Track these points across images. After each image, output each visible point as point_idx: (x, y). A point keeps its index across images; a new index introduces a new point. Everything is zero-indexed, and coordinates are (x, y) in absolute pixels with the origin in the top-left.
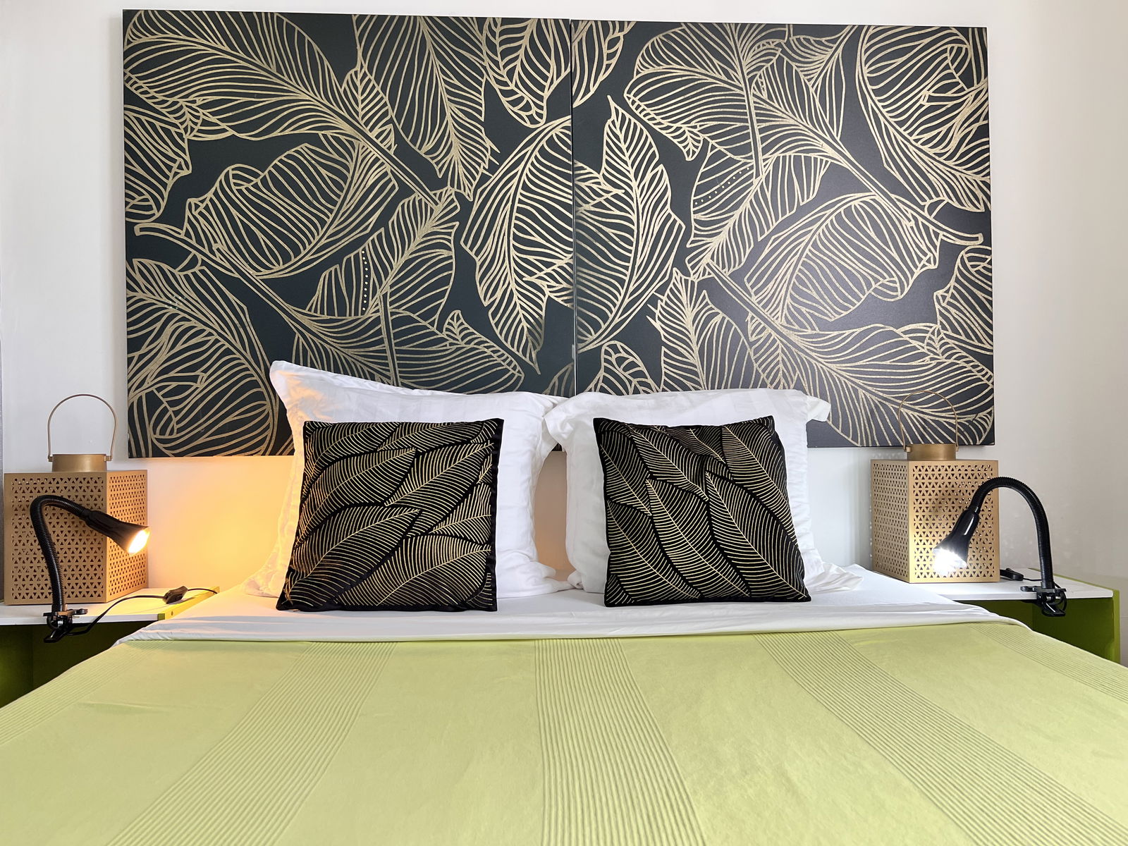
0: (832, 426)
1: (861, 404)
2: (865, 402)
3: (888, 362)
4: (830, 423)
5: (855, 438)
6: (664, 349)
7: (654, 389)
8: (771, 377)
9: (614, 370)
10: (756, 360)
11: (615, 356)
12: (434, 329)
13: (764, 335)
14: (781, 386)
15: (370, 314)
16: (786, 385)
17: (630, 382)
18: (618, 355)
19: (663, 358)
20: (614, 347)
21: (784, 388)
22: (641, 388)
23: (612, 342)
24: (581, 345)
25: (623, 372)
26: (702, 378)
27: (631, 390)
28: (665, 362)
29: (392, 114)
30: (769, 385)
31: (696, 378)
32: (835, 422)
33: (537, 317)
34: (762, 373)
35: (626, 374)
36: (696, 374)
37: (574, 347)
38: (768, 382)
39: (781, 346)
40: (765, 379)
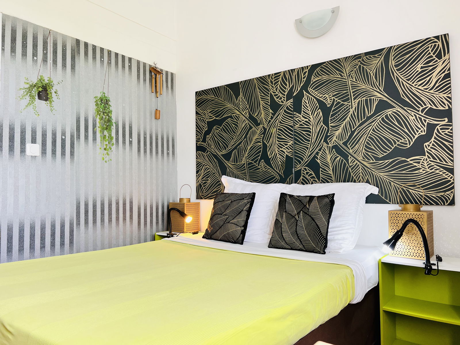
0: (381, 196)
1: (392, 188)
2: (394, 187)
3: (403, 172)
4: (380, 195)
5: (390, 201)
6: (321, 169)
7: (318, 182)
8: (357, 178)
9: (306, 176)
10: (352, 172)
11: (305, 172)
12: (257, 165)
13: (355, 163)
14: (361, 181)
15: (243, 162)
16: (363, 181)
17: (310, 180)
18: (307, 171)
19: (320, 172)
20: (305, 169)
21: (362, 182)
22: (314, 182)
23: (305, 167)
24: (295, 169)
25: (308, 177)
26: (333, 179)
27: (311, 183)
28: (321, 173)
29: (248, 107)
30: (357, 181)
31: (331, 179)
32: (382, 195)
33: (283, 160)
34: (354, 177)
35: (309, 177)
36: (331, 177)
37: (293, 169)
38: (356, 180)
39: (361, 167)
40: (355, 179)
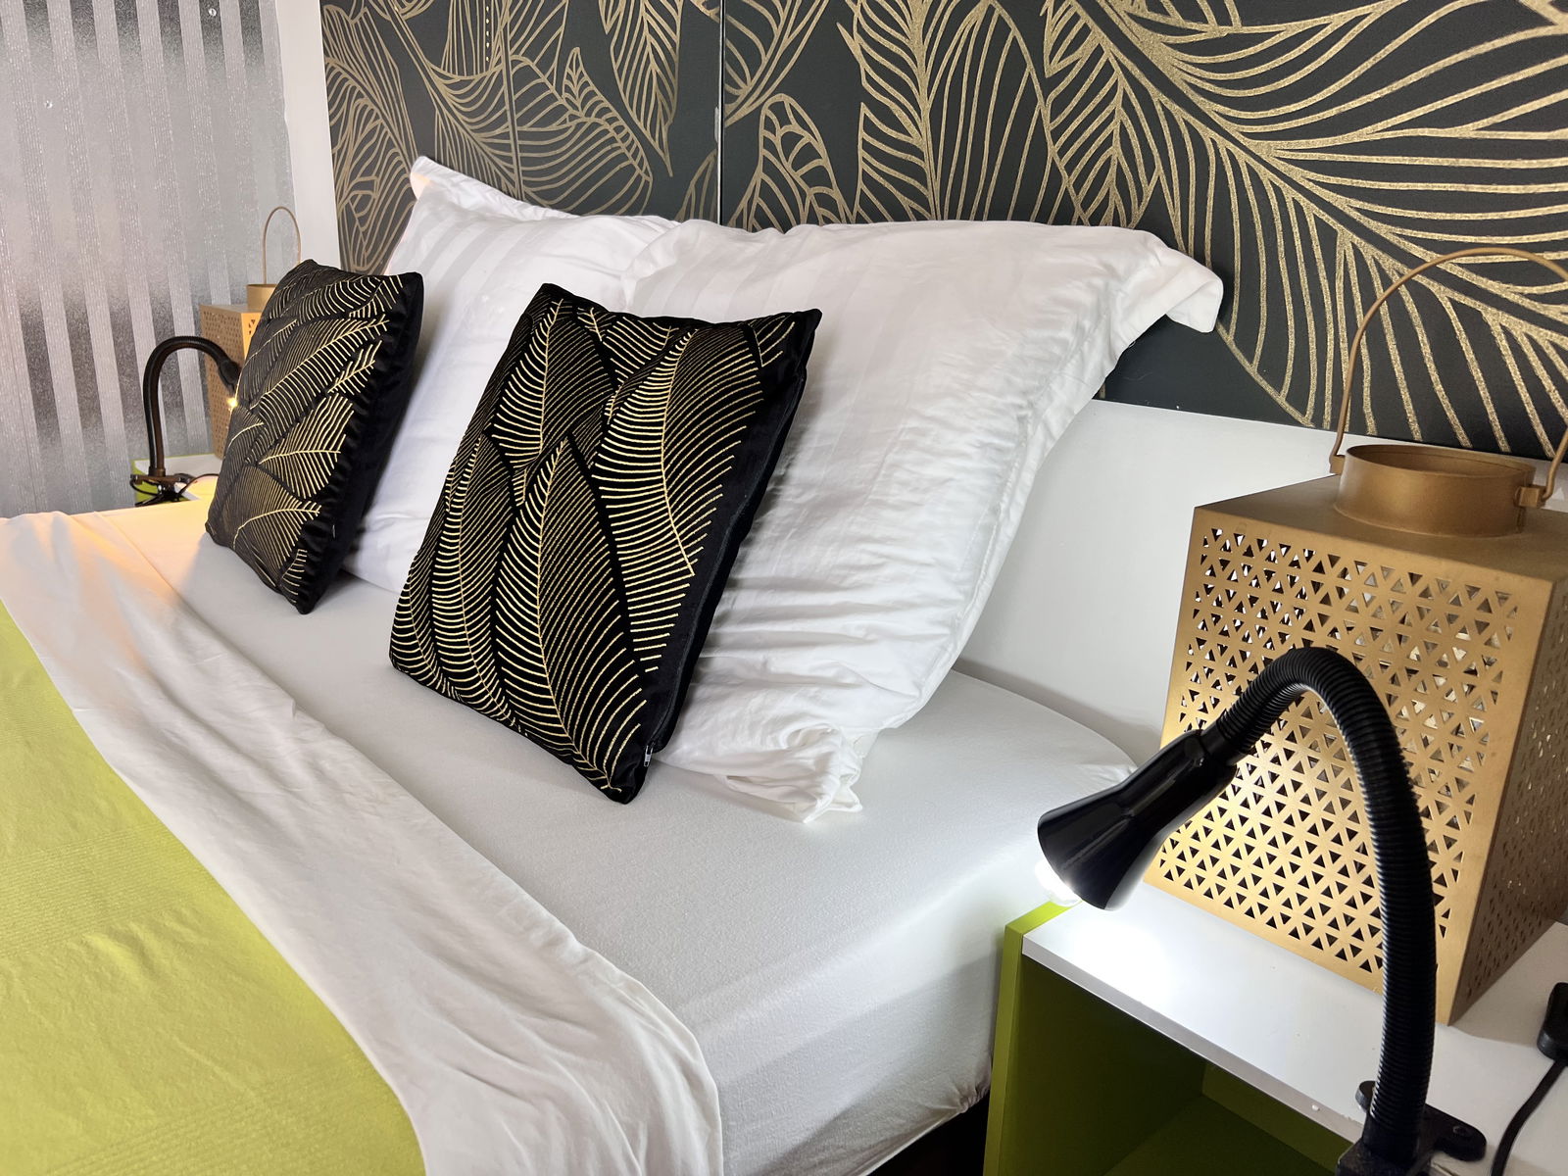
0: (1234, 348)
1: (1339, 284)
2: (1354, 279)
3: (1468, 131)
4: (1229, 338)
5: (1298, 398)
6: (864, 110)
8: (1087, 185)
9: (778, 166)
10: (1056, 134)
11: (780, 132)
12: (552, 89)
13: (1084, 52)
14: (1109, 213)
15: (494, 69)
16: (1122, 210)
17: (803, 195)
18: (787, 129)
19: (862, 134)
20: (778, 108)
21: (1116, 223)
22: (820, 211)
23: (778, 98)
24: (730, 108)
25: (792, 171)
26: (932, 191)
27: (804, 214)
28: (867, 146)
30: (1078, 211)
31: (922, 189)
32: (1246, 342)
34: (1064, 173)
35: (798, 175)
36: (919, 174)
37: (718, 112)
38: (1077, 200)
39: (1124, 85)
40: (1072, 191)
